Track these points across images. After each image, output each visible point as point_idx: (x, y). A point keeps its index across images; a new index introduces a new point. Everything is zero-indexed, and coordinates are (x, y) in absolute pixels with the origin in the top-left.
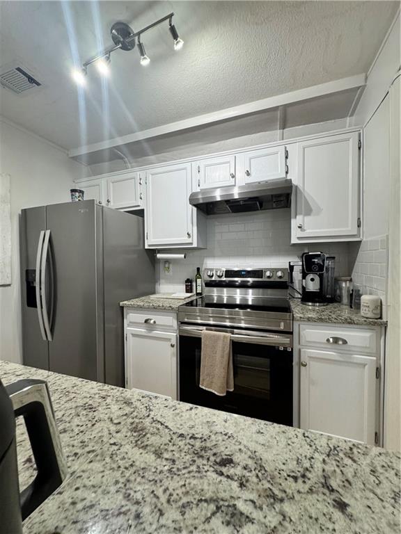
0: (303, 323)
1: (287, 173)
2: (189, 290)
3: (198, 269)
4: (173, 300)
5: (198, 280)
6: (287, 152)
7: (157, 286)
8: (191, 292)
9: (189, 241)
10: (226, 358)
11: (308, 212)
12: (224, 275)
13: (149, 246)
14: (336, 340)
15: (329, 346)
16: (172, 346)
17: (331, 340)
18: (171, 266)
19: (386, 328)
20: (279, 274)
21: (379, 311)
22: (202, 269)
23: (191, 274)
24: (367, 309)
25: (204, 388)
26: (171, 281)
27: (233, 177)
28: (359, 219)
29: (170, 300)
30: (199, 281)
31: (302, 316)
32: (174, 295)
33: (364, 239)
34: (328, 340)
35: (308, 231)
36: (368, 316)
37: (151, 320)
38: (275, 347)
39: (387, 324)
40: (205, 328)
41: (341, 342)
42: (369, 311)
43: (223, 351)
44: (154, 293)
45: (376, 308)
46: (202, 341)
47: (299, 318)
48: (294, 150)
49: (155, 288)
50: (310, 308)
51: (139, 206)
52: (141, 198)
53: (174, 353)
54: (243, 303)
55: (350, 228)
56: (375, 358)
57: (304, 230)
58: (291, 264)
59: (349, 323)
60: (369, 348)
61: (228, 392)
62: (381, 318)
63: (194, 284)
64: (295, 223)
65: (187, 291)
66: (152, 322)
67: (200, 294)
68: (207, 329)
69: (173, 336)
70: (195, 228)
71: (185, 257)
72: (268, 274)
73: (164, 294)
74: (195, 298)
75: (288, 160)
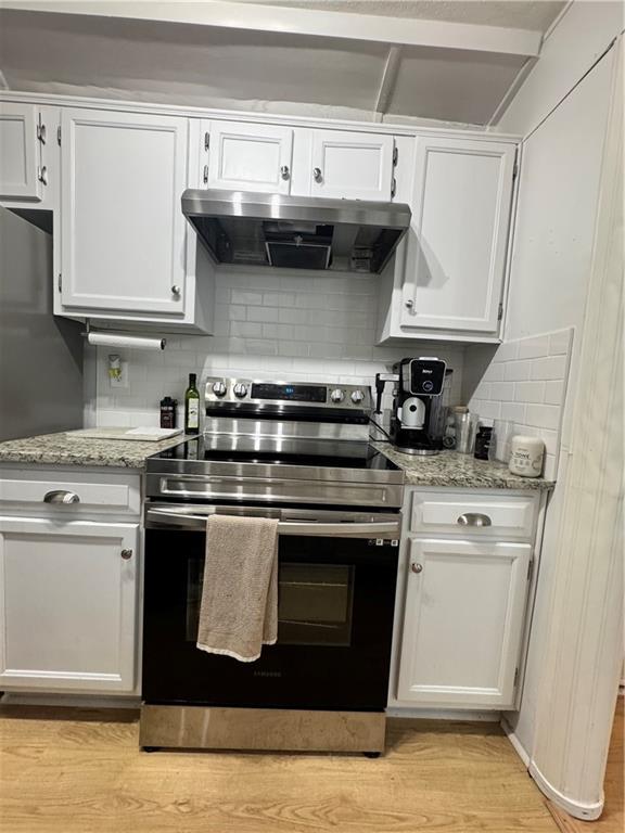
0: (418, 488)
1: (393, 194)
2: (168, 421)
3: (193, 378)
4: (131, 443)
5: (191, 400)
6: (396, 151)
7: (88, 413)
8: (174, 427)
9: (176, 307)
10: (265, 575)
11: (424, 280)
12: (249, 392)
13: (67, 308)
14: (472, 518)
15: (460, 531)
16: (126, 555)
17: (465, 518)
18: (126, 367)
19: (550, 493)
20: (356, 395)
21: (539, 465)
22: (201, 379)
23: (174, 386)
24: (525, 461)
25: (208, 649)
26: (125, 400)
27: (286, 176)
28: (501, 304)
29: (121, 444)
30: (193, 402)
31: (421, 476)
32: (130, 432)
33: (505, 342)
34: (460, 520)
35: (418, 316)
36: (525, 473)
37: (65, 493)
38: (367, 540)
39: (553, 487)
40: (212, 508)
41: (479, 523)
42: (527, 464)
43: (260, 560)
44: (79, 426)
45: (539, 457)
46: (209, 539)
47: (415, 480)
48: (410, 150)
49: (81, 415)
50: (423, 459)
51: (36, 200)
52: (42, 180)
53: (129, 572)
54: (267, 449)
55: (486, 319)
56: (528, 546)
57: (415, 314)
58: (381, 378)
59: (499, 486)
60: (522, 529)
61: (265, 648)
62: (541, 476)
63: (181, 410)
64: (398, 297)
65: (164, 425)
66: (68, 498)
67: (195, 431)
68: (218, 512)
69: (130, 532)
70: (192, 281)
71: (163, 346)
72: (336, 394)
73: (106, 429)
74: (181, 440)
75: (396, 168)
